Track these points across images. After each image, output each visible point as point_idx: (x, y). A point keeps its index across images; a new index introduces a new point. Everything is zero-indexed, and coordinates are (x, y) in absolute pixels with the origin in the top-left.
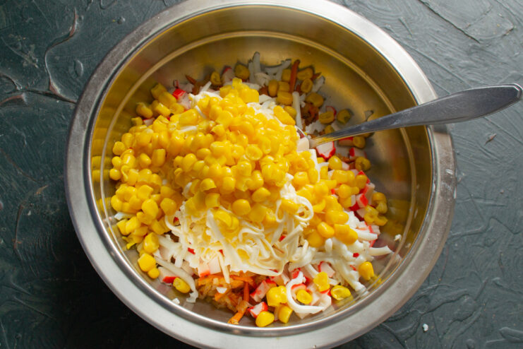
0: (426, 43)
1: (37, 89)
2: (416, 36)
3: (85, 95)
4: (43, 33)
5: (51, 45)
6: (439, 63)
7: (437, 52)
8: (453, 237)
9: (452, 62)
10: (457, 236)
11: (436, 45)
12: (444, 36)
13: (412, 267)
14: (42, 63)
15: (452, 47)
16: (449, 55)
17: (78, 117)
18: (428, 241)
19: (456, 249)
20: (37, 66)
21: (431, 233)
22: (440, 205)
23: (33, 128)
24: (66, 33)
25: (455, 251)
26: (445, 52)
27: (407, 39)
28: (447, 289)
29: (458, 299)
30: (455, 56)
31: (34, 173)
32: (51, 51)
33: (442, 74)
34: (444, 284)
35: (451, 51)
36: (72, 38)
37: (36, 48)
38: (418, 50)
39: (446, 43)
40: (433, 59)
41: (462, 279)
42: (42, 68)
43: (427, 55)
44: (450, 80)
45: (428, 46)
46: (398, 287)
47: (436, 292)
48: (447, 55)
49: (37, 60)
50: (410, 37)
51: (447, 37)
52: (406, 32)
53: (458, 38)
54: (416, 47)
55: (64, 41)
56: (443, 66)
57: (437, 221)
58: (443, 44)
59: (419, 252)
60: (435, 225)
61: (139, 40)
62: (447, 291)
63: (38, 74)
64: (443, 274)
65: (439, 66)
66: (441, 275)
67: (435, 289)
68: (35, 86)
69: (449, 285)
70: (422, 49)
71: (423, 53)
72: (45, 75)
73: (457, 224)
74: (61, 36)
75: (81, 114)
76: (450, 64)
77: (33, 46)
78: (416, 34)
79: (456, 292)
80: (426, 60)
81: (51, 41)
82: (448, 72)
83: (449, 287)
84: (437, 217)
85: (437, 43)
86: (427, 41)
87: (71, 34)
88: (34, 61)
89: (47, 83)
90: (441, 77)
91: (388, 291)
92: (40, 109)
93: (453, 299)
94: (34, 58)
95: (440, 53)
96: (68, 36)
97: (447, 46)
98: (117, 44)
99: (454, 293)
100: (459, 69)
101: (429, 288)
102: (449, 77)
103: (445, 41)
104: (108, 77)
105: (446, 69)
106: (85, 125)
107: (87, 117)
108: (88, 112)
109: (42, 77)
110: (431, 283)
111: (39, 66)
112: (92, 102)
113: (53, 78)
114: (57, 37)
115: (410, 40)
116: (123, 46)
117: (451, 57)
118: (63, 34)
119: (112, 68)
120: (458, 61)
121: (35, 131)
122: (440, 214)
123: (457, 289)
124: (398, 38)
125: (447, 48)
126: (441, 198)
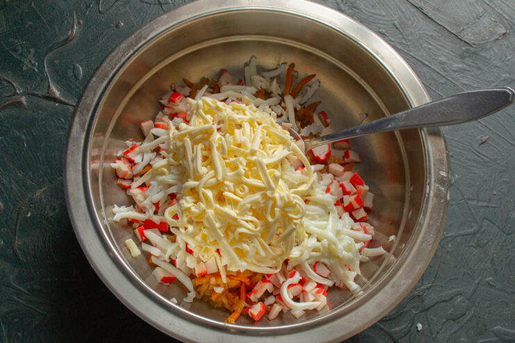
0: (420, 47)
1: (36, 93)
2: (410, 40)
3: (84, 98)
4: (43, 37)
5: (50, 49)
6: (432, 67)
7: (430, 56)
8: (447, 237)
9: (446, 66)
10: (450, 237)
11: (430, 49)
12: (438, 40)
13: (406, 268)
14: (41, 67)
15: (447, 51)
16: (442, 59)
17: (77, 119)
18: (422, 242)
19: (449, 249)
20: (36, 70)
21: (425, 234)
22: (434, 207)
23: (33, 131)
24: (65, 37)
25: (448, 252)
26: (438, 56)
27: (401, 43)
28: (440, 289)
29: (451, 299)
30: (449, 60)
31: (33, 175)
32: (50, 55)
33: (436, 78)
34: (438, 284)
35: (444, 55)
36: (71, 42)
37: (36, 52)
38: (412, 54)
39: (440, 48)
40: (427, 63)
41: (455, 279)
42: (42, 71)
43: (421, 59)
44: (443, 84)
45: (422, 50)
46: (393, 287)
47: (430, 292)
48: (440, 59)
49: (37, 64)
50: (403, 41)
51: (441, 41)
52: (401, 36)
53: (451, 42)
54: (410, 51)
55: (63, 45)
56: (436, 69)
57: (431, 222)
58: (437, 48)
59: (413, 253)
60: (429, 226)
61: (137, 44)
62: (440, 291)
63: (38, 77)
64: (436, 275)
65: (433, 69)
66: (434, 275)
67: (428, 289)
68: (35, 89)
69: (442, 285)
70: (417, 53)
71: (417, 57)
72: (44, 79)
73: (450, 226)
74: (60, 40)
75: (80, 117)
76: (443, 68)
77: (32, 50)
78: (409, 38)
79: (449, 292)
80: (420, 64)
81: (50, 45)
82: (441, 75)
83: (442, 287)
84: (431, 218)
85: (430, 47)
86: (421, 45)
87: (70, 39)
88: (34, 65)
89: (47, 85)
90: (435, 80)
91: (382, 291)
92: (40, 112)
93: (447, 298)
94: (33, 62)
95: (434, 57)
96: (67, 40)
97: (440, 50)
98: (115, 48)
99: (447, 293)
100: (453, 73)
101: (423, 287)
102: (443, 81)
103: (439, 45)
104: (107, 80)
105: (440, 72)
106: (84, 128)
107: (86, 120)
108: (87, 115)
109: (42, 81)
110: (425, 283)
111: (38, 70)
112: (91, 105)
113: (52, 81)
114: (56, 41)
115: (404, 44)
116: (122, 50)
117: (444, 60)
118: (62, 38)
119: (111, 72)
120: (451, 65)
121: (34, 134)
122: (434, 216)
123: (451, 289)
124: (393, 42)
125: (440, 52)
126: (435, 199)
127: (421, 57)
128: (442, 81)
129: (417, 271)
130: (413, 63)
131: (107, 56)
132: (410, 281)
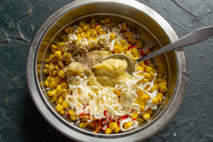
0: (175, 18)
1: (14, 37)
2: (170, 15)
3: (34, 38)
4: (17, 13)
5: (20, 19)
6: (180, 26)
7: (179, 21)
8: (186, 97)
9: (186, 26)
10: (188, 97)
11: (179, 18)
12: (182, 15)
13: (169, 110)
14: (16, 26)
15: (186, 19)
17: (31, 48)
18: (176, 99)
20: (14, 27)
21: (177, 95)
22: (181, 84)
24: (26, 14)
25: (187, 103)
26: (182, 21)
28: (183, 119)
29: (188, 123)
30: (187, 23)
31: (13, 71)
32: (20, 21)
33: (181, 31)
34: (182, 117)
35: (185, 21)
36: (29, 16)
37: (14, 20)
38: (171, 20)
39: (183, 18)
40: (177, 24)
41: (189, 114)
42: (16, 28)
43: (175, 23)
44: (184, 33)
45: (176, 19)
46: (164, 118)
47: (179, 120)
48: (183, 22)
49: (14, 25)
50: (168, 15)
51: (183, 15)
52: (166, 13)
53: (188, 16)
54: (171, 19)
55: (25, 17)
59: (172, 103)
60: (179, 92)
61: (56, 16)
62: (183, 120)
63: (15, 30)
64: (182, 113)
65: (180, 27)
66: (181, 113)
67: (178, 119)
68: (13, 35)
69: (184, 117)
70: (173, 20)
71: (173, 22)
72: (17, 31)
73: (188, 92)
74: (24, 15)
75: (32, 47)
76: (184, 26)
77: (12, 19)
78: (171, 14)
79: (187, 120)
80: (175, 25)
81: (20, 17)
83: (184, 118)
84: (180, 89)
85: (179, 17)
86: (175, 17)
87: (28, 14)
88: (13, 25)
89: (18, 34)
91: (159, 119)
92: (16, 45)
93: (186, 123)
95: (180, 22)
96: (27, 15)
97: (183, 19)
98: (47, 18)
100: (188, 28)
101: (176, 118)
103: (183, 17)
104: (44, 31)
105: (183, 28)
106: (34, 51)
107: (35, 48)
108: (36, 46)
109: (16, 32)
110: (177, 116)
111: (15, 27)
112: (37, 42)
113: (21, 32)
114: (22, 15)
115: (168, 16)
116: (50, 19)
117: (185, 23)
118: (25, 14)
119: (45, 28)
120: (188, 25)
121: (13, 54)
122: (181, 88)
123: (188, 119)
124: (163, 15)
125: (183, 20)
126: (181, 81)
127: (175, 22)
128: (184, 32)
129: (174, 111)
130: (172, 24)
131: (44, 21)
132: (171, 115)
